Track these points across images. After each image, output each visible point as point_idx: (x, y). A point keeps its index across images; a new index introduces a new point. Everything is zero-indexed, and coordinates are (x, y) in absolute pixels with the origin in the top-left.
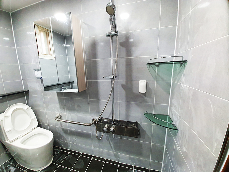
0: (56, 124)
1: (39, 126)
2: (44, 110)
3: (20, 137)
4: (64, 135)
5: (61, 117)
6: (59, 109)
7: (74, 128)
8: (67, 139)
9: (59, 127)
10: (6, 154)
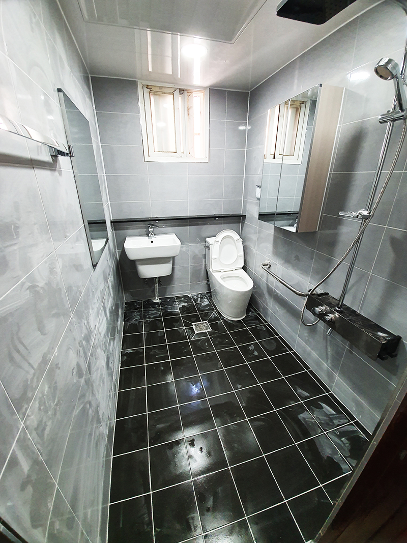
0: (262, 276)
1: (244, 268)
2: (254, 249)
3: (221, 271)
4: (267, 296)
5: (269, 267)
6: (270, 254)
7: (281, 291)
8: (268, 303)
9: (264, 280)
10: (207, 284)
